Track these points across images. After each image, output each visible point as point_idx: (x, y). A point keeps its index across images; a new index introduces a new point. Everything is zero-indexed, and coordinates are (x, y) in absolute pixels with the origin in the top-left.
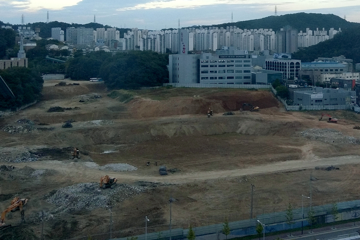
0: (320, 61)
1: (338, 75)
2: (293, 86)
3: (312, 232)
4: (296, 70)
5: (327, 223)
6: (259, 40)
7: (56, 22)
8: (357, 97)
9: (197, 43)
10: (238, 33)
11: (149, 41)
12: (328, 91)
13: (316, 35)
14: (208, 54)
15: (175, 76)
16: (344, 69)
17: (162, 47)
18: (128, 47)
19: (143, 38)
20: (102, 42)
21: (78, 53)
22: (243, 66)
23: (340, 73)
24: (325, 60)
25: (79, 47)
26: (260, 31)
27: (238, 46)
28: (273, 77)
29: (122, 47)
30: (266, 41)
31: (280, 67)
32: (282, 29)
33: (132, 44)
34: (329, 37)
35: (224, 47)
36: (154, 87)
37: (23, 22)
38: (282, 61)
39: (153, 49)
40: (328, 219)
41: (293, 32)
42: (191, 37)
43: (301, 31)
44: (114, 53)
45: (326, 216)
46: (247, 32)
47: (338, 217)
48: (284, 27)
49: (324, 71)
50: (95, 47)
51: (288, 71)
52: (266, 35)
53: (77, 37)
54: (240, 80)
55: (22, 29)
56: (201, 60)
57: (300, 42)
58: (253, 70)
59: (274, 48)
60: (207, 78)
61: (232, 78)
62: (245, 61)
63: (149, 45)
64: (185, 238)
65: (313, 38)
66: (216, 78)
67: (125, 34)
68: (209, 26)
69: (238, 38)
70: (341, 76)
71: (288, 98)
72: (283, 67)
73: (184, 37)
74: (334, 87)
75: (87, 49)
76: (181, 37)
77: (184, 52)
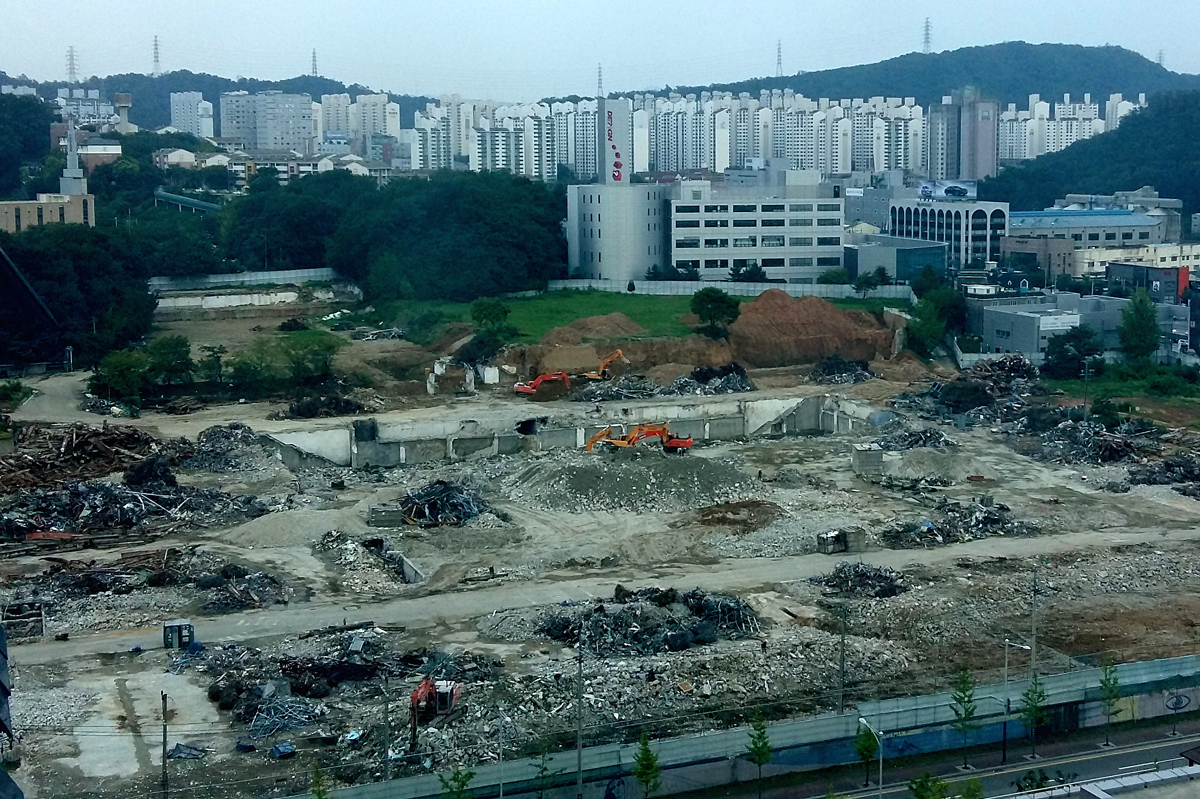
0: (1073, 207)
1: (1133, 254)
2: (982, 289)
3: (1037, 756)
4: (991, 237)
5: (1086, 729)
6: (870, 133)
7: (185, 74)
8: (1194, 325)
9: (661, 146)
10: (801, 112)
11: (500, 143)
12: (1098, 306)
13: (1063, 119)
14: (696, 185)
15: (589, 256)
16: (1154, 234)
17: (544, 158)
18: (430, 158)
19: (479, 130)
20: (343, 142)
21: (264, 179)
22: (815, 222)
23: (1138, 247)
24: (1091, 203)
25: (265, 160)
26: (874, 106)
27: (800, 158)
28: (916, 258)
29: (410, 157)
30: (893, 139)
31: (941, 226)
32: (947, 100)
33: (442, 150)
34: (1106, 125)
35: (750, 161)
36: (520, 294)
37: (72, 71)
38: (946, 207)
39: (513, 167)
40: (1087, 715)
41: (985, 109)
42: (641, 127)
43: (1012, 106)
44: (383, 180)
45: (1080, 707)
46: (830, 107)
47: (1121, 711)
48: (953, 91)
49: (1085, 237)
50: (320, 158)
51: (967, 238)
52: (892, 120)
53: (258, 125)
54: (806, 269)
55: (70, 98)
56: (674, 204)
57: (1008, 142)
58: (850, 236)
59: (920, 164)
60: (696, 264)
61: (779, 262)
62: (821, 208)
63: (501, 152)
64: (628, 774)
65: (1051, 128)
66: (724, 263)
67: (417, 114)
68: (703, 89)
69: (800, 128)
70: (1140, 255)
71: (963, 331)
72: (949, 226)
73: (618, 126)
74: (1117, 293)
75: (291, 164)
76: (607, 126)
77: (617, 178)
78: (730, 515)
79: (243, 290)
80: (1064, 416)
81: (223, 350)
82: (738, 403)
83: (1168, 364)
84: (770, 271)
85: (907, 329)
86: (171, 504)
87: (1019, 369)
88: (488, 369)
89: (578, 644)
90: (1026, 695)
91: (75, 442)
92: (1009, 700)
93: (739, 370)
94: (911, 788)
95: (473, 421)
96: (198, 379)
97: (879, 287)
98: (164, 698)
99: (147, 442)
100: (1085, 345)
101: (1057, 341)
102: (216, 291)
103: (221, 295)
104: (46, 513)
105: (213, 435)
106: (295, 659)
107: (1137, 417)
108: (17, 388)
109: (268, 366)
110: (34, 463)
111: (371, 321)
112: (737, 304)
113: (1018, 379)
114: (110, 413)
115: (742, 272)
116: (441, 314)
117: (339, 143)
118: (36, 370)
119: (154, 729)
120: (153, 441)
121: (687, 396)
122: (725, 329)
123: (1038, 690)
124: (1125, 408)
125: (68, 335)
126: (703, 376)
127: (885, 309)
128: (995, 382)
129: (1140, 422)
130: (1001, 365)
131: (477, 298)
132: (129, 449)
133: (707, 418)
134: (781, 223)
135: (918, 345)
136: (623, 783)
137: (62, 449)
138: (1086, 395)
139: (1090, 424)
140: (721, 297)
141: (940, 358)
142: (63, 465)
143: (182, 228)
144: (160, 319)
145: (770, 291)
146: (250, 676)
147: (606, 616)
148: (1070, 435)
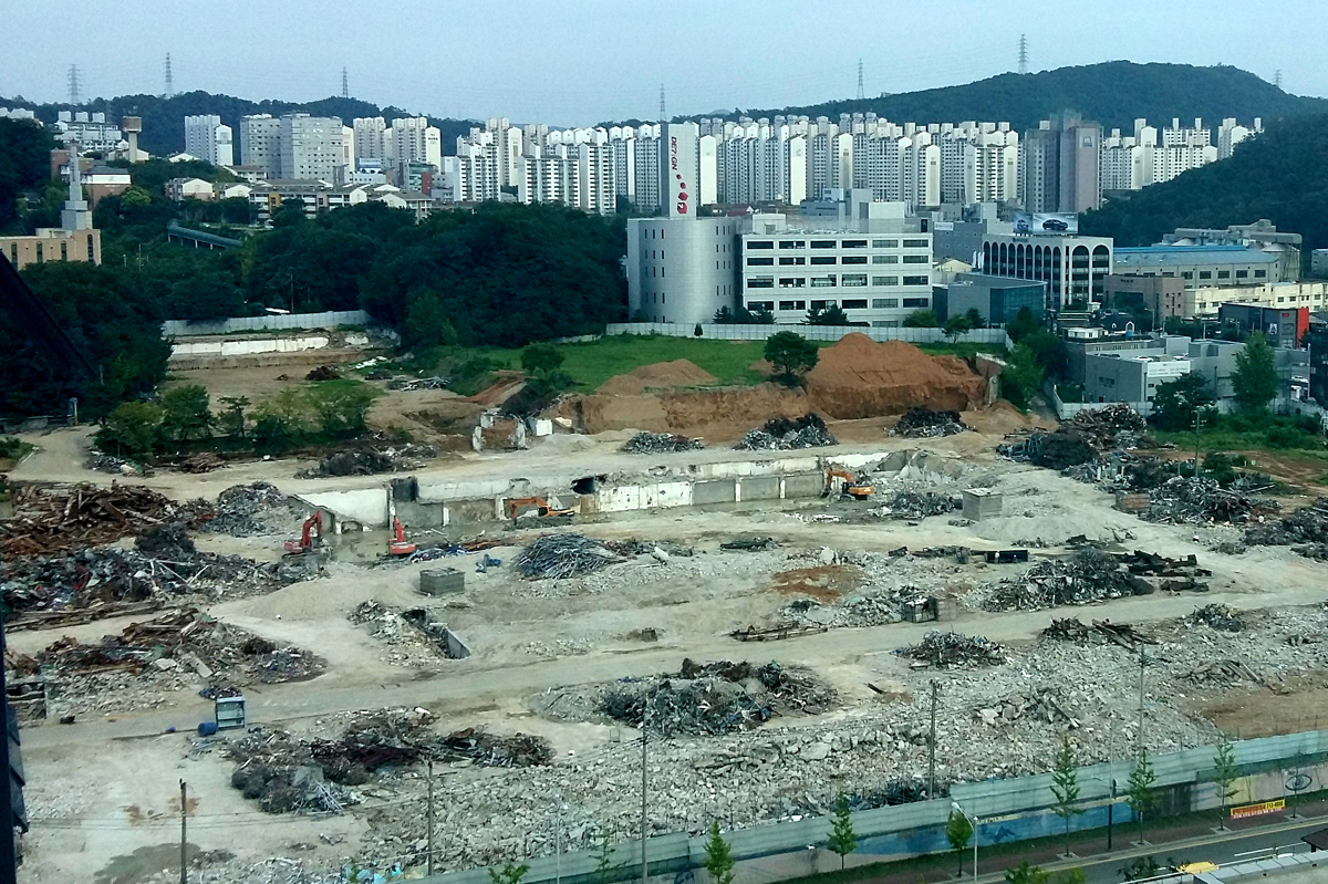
0: (1183, 243)
1: (1248, 293)
2: (1085, 333)
3: (1145, 842)
4: (1094, 275)
5: (1198, 812)
6: (960, 161)
7: (200, 95)
8: (1314, 371)
9: (731, 175)
10: (884, 138)
11: (552, 167)
12: (1211, 351)
13: (1173, 146)
14: (770, 218)
15: (651, 297)
16: (1271, 271)
17: (601, 189)
18: (474, 189)
19: (529, 157)
20: (377, 170)
21: (291, 211)
22: (901, 259)
23: (1255, 285)
24: (1202, 238)
25: (290, 191)
26: (965, 132)
27: (883, 188)
28: (1013, 299)
29: (452, 188)
30: (986, 168)
31: (1038, 263)
32: (1044, 125)
33: (488, 180)
34: (1219, 153)
35: (830, 192)
36: (575, 339)
37: (74, 92)
38: (1044, 243)
39: (566, 200)
40: (1201, 796)
41: (1087, 135)
42: (708, 154)
43: (1116, 132)
44: (422, 212)
45: (1192, 788)
46: (917, 133)
47: (1237, 792)
48: (1051, 115)
49: (1196, 276)
50: (352, 189)
51: (1067, 276)
52: (985, 147)
53: (282, 151)
54: (892, 310)
55: (73, 122)
56: (746, 239)
57: (1112, 171)
58: (939, 276)
59: (1015, 197)
60: (770, 305)
61: (862, 304)
62: (907, 244)
63: (553, 182)
64: (697, 866)
65: (1159, 155)
66: (801, 305)
67: (460, 141)
68: (776, 112)
69: (883, 156)
70: (1256, 295)
71: (1063, 379)
72: (1047, 263)
73: (683, 154)
74: (1231, 337)
75: (320, 195)
76: (671, 153)
77: (682, 210)
78: (809, 582)
79: (269, 335)
80: (1173, 470)
81: (244, 401)
82: (817, 459)
83: (1287, 414)
84: (852, 314)
85: (1001, 377)
86: (188, 572)
87: (1126, 420)
88: (539, 421)
89: (641, 724)
90: (1134, 776)
91: (81, 504)
92: (1114, 782)
93: (818, 422)
94: (1008, 878)
95: (524, 479)
96: (218, 432)
97: (970, 330)
98: (183, 786)
99: (162, 503)
100: (1195, 393)
101: (1166, 389)
102: (237, 337)
103: (243, 340)
104: (49, 581)
105: (232, 495)
106: (328, 742)
107: (1252, 472)
108: (16, 444)
109: (295, 421)
110: (35, 528)
111: (410, 369)
112: (816, 349)
113: (1123, 431)
114: (120, 471)
115: (820, 314)
116: (487, 361)
117: (373, 172)
118: (35, 424)
119: (171, 821)
120: (168, 502)
121: (761, 450)
122: (803, 378)
123: (1147, 771)
124: (1240, 462)
125: (71, 385)
126: (778, 428)
127: (978, 354)
128: (1098, 434)
129: (1257, 477)
130: (1105, 415)
131: (528, 344)
132: (142, 511)
133: (780, 475)
134: (863, 260)
135: (1013, 393)
136: (693, 876)
137: (67, 512)
138: (1198, 448)
139: (1201, 480)
140: (797, 342)
141: (1038, 409)
142: (67, 529)
143: (197, 266)
144: (175, 367)
145: (852, 335)
146: (278, 762)
147: (672, 693)
148: (1180, 492)
